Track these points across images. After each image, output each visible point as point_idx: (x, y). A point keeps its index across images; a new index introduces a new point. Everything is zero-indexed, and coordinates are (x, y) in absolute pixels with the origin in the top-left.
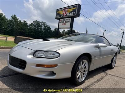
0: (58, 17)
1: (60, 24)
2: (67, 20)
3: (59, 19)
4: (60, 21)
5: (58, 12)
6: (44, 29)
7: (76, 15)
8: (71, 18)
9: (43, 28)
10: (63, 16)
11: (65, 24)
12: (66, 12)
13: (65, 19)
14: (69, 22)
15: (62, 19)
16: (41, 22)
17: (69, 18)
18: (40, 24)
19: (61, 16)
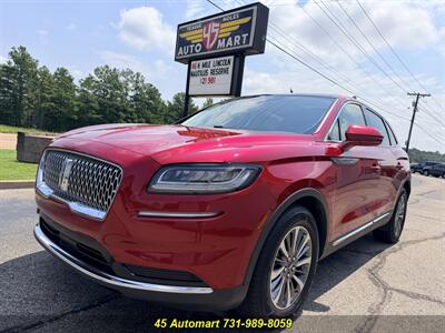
0: (184, 52)
1: (191, 78)
2: (219, 63)
3: (188, 61)
4: (194, 67)
5: (182, 36)
6: (135, 98)
7: (251, 44)
8: (232, 58)
9: (131, 94)
10: (204, 49)
11: (212, 81)
12: (213, 35)
13: (212, 60)
14: (226, 71)
15: (201, 62)
16: (123, 74)
17: (227, 58)
18: (121, 79)
19: (194, 52)
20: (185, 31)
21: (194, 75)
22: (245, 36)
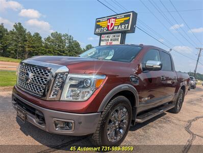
0: (98, 31)
1: (102, 42)
2: (114, 36)
3: (100, 34)
7: (129, 29)
10: (107, 30)
11: (111, 43)
13: (111, 35)
14: (118, 40)
15: (106, 35)
19: (103, 31)
20: (99, 21)
21: (103, 41)
22: (127, 25)
